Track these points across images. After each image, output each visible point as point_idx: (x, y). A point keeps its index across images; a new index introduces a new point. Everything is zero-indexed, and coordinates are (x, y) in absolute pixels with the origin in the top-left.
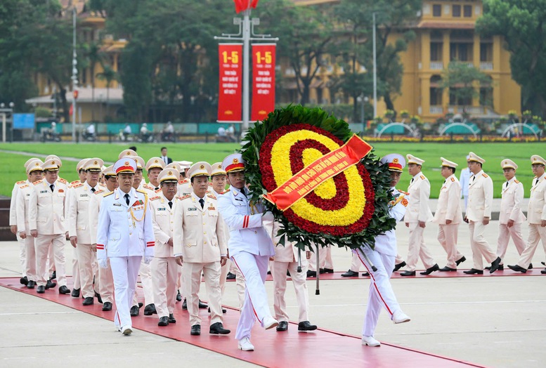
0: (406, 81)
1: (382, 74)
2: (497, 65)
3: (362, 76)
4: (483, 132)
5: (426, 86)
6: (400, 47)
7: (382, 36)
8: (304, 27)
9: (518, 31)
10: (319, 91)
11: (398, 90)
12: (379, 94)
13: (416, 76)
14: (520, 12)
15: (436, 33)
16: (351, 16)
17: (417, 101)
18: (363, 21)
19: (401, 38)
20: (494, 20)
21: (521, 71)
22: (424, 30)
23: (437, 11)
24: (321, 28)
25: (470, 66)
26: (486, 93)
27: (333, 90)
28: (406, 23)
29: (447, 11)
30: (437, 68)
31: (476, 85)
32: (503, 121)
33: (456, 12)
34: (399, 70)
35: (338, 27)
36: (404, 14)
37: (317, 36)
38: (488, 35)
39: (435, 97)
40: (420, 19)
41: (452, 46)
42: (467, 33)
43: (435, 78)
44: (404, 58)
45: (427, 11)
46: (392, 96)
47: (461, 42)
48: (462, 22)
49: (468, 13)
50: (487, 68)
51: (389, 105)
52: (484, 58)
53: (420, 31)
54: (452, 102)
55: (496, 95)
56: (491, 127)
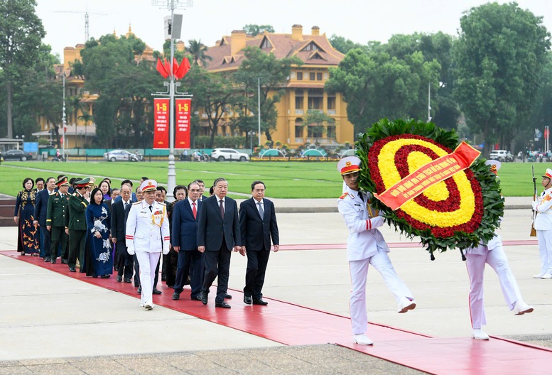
0: (280, 122)
1: (264, 117)
2: (338, 111)
3: (251, 118)
4: (329, 155)
5: (293, 124)
6: (276, 100)
7: (265, 92)
8: (213, 86)
9: (352, 90)
10: (224, 128)
11: (274, 127)
12: (262, 130)
13: (286, 117)
14: (353, 77)
15: (299, 90)
16: (244, 80)
17: (287, 135)
18: (251, 83)
19: (276, 94)
20: (336, 82)
21: (353, 115)
22: (292, 89)
23: (300, 77)
24: (225, 87)
25: (321, 112)
26: (331, 130)
27: (233, 128)
28: (280, 84)
29: (306, 76)
30: (300, 113)
31: (325, 124)
32: (342, 148)
33: (312, 78)
34: (275, 114)
35: (235, 86)
36: (279, 79)
37: (221, 92)
38: (332, 91)
39: (298, 132)
40: (288, 81)
41: (310, 99)
42: (319, 90)
43: (299, 120)
44: (278, 107)
45: (293, 76)
46: (270, 131)
47: (315, 96)
48: (316, 84)
49: (320, 78)
50: (331, 114)
51: (269, 138)
52: (329, 107)
53: (289, 90)
54: (309, 136)
55: (338, 131)
56: (333, 152)
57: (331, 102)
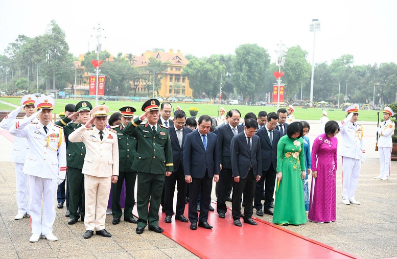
0: (162, 87)
1: (156, 85)
2: (186, 83)
3: (150, 85)
5: (168, 88)
6: (161, 78)
7: (156, 75)
8: (136, 72)
9: (191, 75)
10: (139, 89)
11: (160, 89)
12: (155, 90)
13: (166, 85)
14: (191, 70)
15: (171, 75)
16: (148, 70)
17: (166, 92)
18: (151, 71)
19: (161, 76)
20: (185, 72)
21: (191, 85)
22: (168, 74)
23: (172, 69)
24: (140, 73)
25: (179, 83)
26: (183, 91)
28: (163, 72)
29: (174, 69)
30: (171, 84)
31: (181, 89)
33: (176, 70)
34: (161, 84)
35: (145, 73)
36: (163, 70)
37: (138, 75)
38: (184, 76)
39: (170, 91)
40: (167, 71)
41: (175, 78)
42: (179, 75)
43: (170, 86)
44: (162, 81)
45: (169, 69)
46: (159, 90)
47: (178, 78)
48: (178, 72)
49: (179, 70)
50: (183, 84)
51: (158, 93)
52: (183, 82)
53: (166, 74)
54: (175, 93)
55: (186, 91)
57: (184, 79)
